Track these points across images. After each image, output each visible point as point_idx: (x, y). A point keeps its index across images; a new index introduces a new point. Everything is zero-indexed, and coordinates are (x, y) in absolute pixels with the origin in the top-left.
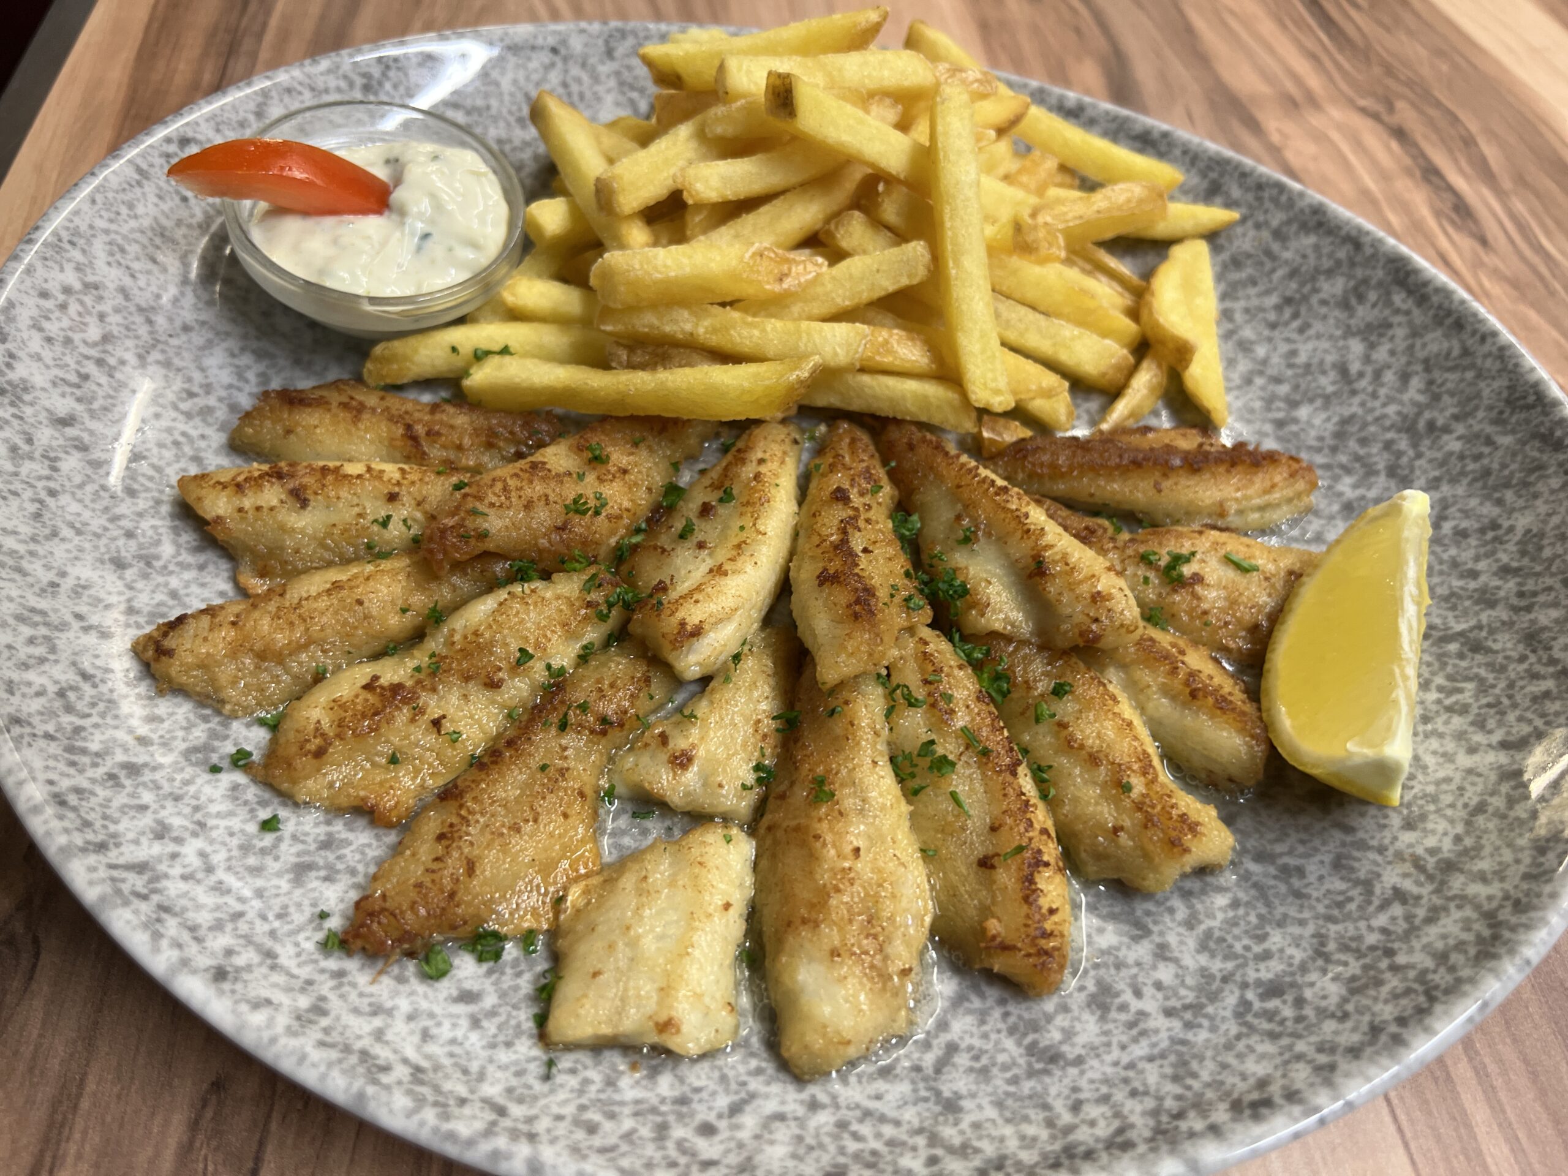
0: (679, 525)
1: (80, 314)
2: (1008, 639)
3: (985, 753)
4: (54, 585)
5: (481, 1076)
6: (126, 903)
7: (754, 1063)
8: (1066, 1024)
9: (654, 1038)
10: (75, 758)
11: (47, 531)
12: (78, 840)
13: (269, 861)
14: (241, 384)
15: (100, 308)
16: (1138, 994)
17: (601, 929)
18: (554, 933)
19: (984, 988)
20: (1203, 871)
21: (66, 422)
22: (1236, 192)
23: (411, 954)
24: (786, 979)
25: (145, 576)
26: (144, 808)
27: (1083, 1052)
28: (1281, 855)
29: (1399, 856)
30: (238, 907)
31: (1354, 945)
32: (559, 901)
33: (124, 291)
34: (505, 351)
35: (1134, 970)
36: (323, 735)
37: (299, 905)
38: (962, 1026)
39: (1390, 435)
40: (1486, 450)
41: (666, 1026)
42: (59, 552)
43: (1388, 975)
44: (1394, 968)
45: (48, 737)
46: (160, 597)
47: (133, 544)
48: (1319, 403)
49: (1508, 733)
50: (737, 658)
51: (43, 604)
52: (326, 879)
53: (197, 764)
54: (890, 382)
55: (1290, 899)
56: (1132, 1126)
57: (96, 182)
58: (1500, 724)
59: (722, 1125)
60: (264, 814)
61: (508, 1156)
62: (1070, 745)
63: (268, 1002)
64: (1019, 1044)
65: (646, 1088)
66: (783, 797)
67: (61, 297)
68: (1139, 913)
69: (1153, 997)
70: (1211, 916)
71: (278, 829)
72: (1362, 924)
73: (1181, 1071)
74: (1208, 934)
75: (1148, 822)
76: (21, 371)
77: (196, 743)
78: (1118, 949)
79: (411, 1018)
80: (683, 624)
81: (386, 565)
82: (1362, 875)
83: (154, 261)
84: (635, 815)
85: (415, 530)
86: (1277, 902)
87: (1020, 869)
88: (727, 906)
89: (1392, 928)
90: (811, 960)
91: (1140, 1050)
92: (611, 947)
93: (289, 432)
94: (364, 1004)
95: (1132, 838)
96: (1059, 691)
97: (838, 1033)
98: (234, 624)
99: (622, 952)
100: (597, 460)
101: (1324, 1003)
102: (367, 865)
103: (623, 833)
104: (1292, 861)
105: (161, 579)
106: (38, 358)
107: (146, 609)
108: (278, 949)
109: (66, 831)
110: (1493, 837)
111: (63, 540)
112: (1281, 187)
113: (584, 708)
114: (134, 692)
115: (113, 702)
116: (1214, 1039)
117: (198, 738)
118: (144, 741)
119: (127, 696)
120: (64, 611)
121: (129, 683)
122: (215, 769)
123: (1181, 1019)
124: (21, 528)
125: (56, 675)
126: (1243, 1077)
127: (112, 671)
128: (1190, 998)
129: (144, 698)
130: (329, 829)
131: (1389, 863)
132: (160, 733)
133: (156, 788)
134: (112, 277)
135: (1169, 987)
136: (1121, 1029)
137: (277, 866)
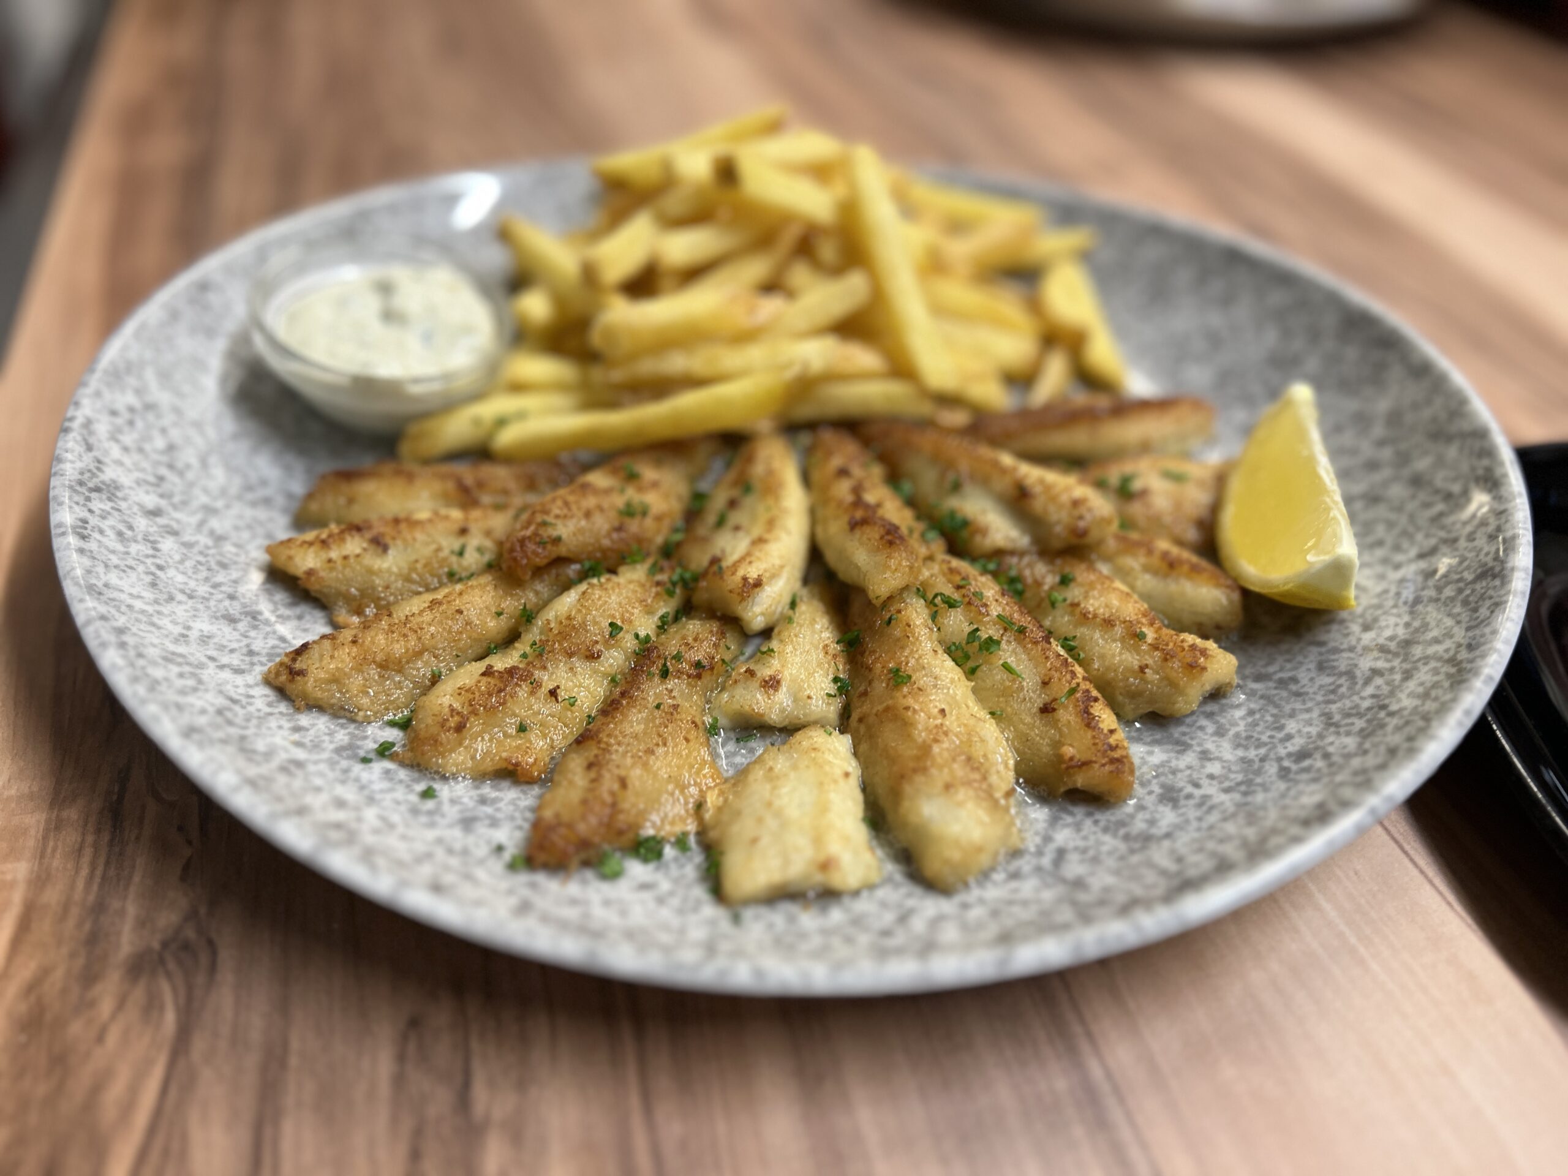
1: (146, 429)
2: (1012, 553)
3: (1022, 631)
4: (184, 636)
5: (683, 930)
6: (338, 847)
7: (903, 891)
8: (1147, 816)
9: (818, 878)
10: (252, 756)
11: (165, 596)
12: (279, 807)
13: (437, 818)
14: (292, 479)
15: (161, 423)
16: (1197, 785)
18: (701, 833)
19: (1071, 808)
20: (1216, 695)
21: (155, 513)
23: (586, 864)
25: (255, 627)
26: (319, 789)
27: (1169, 829)
28: (1275, 673)
29: (1367, 649)
30: (428, 849)
31: (1354, 711)
32: (699, 806)
33: (176, 409)
34: (521, 415)
35: (1188, 772)
36: (458, 713)
37: (477, 845)
38: (1063, 836)
41: (826, 865)
42: (181, 612)
43: (1388, 720)
44: (1391, 714)
45: (221, 740)
46: (272, 642)
47: (237, 605)
50: (793, 605)
51: (181, 649)
52: (492, 826)
53: (348, 758)
54: (860, 386)
55: (1293, 699)
56: (1229, 857)
58: (1412, 543)
59: (896, 928)
60: (421, 787)
62: (1085, 618)
64: (1115, 836)
65: (822, 919)
66: (865, 694)
67: (128, 416)
68: (1176, 735)
69: (1210, 785)
70: (1233, 724)
71: (435, 797)
72: (1356, 698)
73: (1251, 819)
74: (1237, 735)
76: (110, 473)
77: (341, 743)
79: (605, 904)
80: (745, 579)
81: (473, 582)
82: (1343, 668)
84: (738, 740)
86: (1283, 703)
89: (1379, 693)
91: (1214, 817)
94: (563, 900)
96: (1065, 581)
98: (354, 642)
99: (771, 823)
101: (1346, 751)
102: (521, 812)
103: (734, 754)
104: (1286, 675)
105: (268, 629)
106: (120, 463)
107: (264, 652)
108: (472, 872)
109: (267, 802)
110: (1434, 614)
111: (180, 602)
113: (678, 657)
114: (276, 711)
115: (263, 718)
116: (1270, 795)
117: (342, 740)
118: (298, 744)
119: (271, 714)
120: (198, 655)
121: (270, 705)
122: (365, 760)
123: (1239, 791)
124: (144, 594)
125: (210, 700)
126: (1303, 807)
127: (252, 697)
128: (1240, 777)
129: (287, 715)
130: (479, 792)
131: (1361, 655)
132: (309, 738)
133: (321, 774)
134: (165, 399)
135: (1219, 776)
136: (1193, 809)
137: (446, 821)
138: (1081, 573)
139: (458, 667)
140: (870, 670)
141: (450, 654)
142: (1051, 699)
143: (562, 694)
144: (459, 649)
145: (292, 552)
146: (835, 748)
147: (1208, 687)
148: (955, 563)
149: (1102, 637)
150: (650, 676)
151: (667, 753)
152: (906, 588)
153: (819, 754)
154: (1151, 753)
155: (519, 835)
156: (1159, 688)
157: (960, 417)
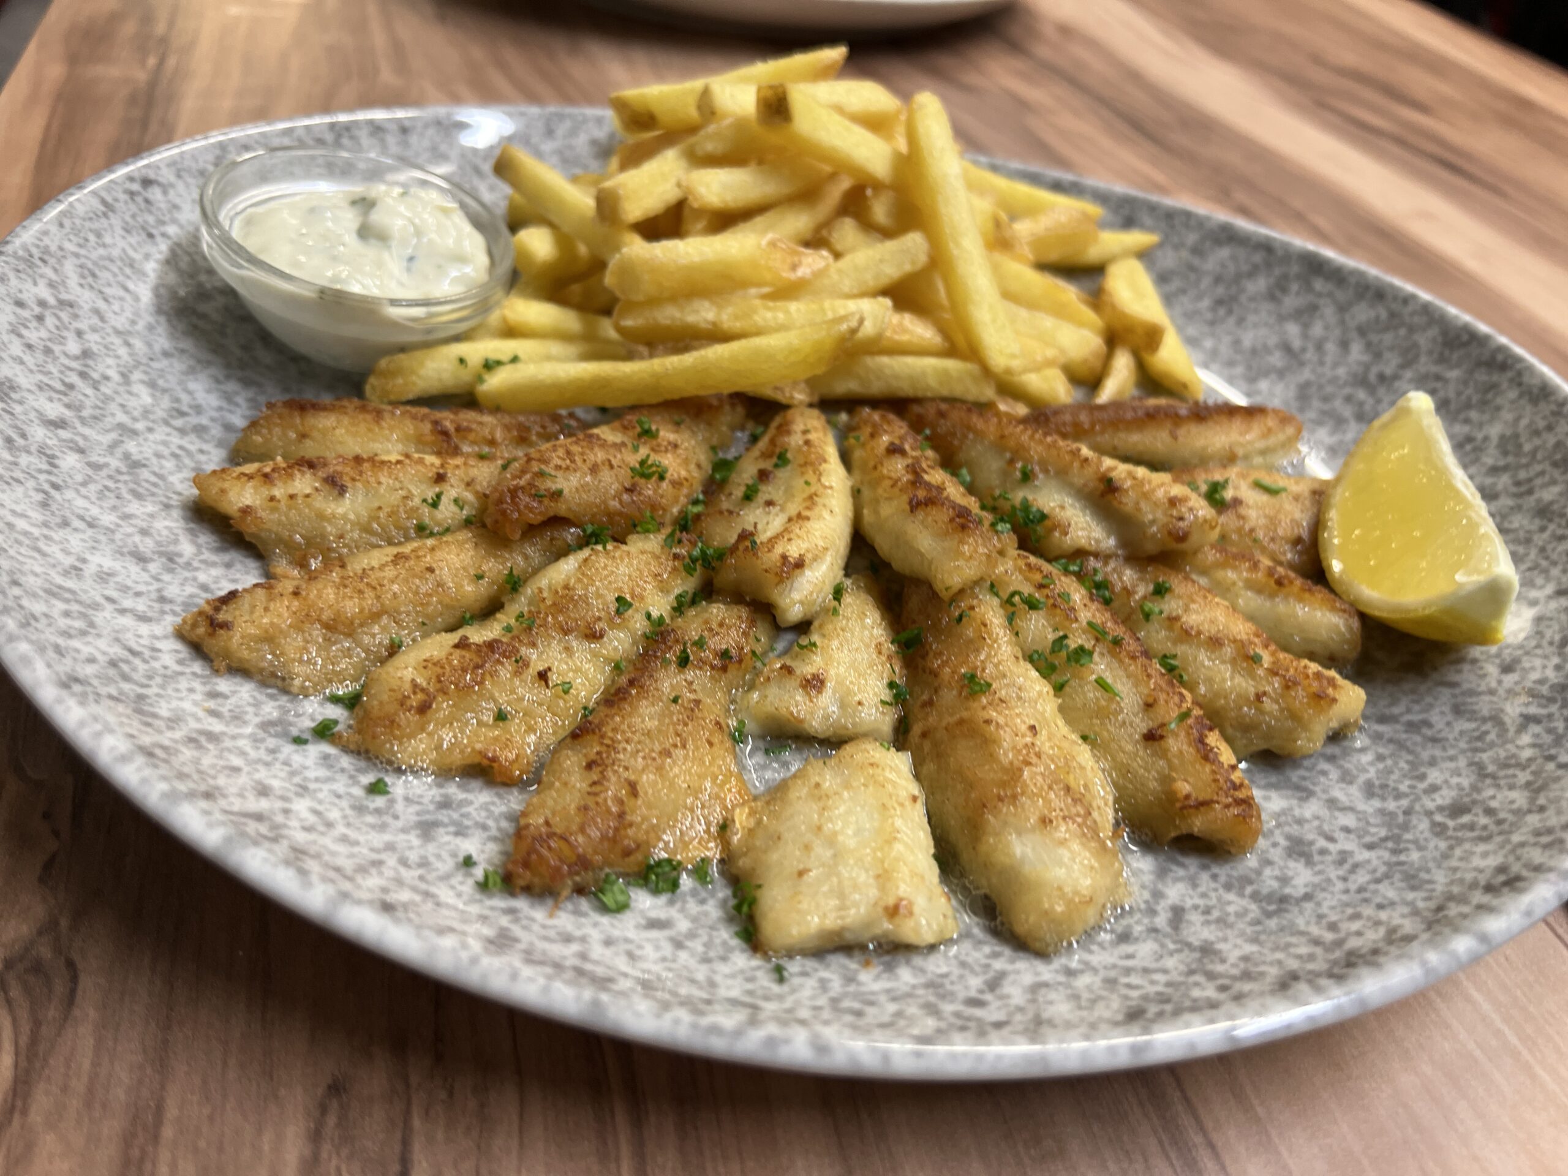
1: (58, 328)
2: (1096, 555)
3: (1117, 642)
4: (76, 569)
5: (712, 983)
6: (256, 843)
7: (987, 949)
8: (1277, 872)
10: (150, 720)
11: (58, 520)
12: (182, 787)
13: (389, 820)
14: (232, 408)
15: (78, 325)
16: (1331, 839)
19: (1181, 859)
20: (1336, 737)
21: (59, 424)
22: (1148, 221)
23: (580, 891)
25: (171, 571)
26: (236, 770)
27: (1308, 890)
28: (1402, 714)
29: (1511, 693)
30: (375, 856)
31: (1513, 761)
32: (724, 827)
33: (97, 312)
34: (515, 360)
35: (1316, 823)
36: (423, 690)
37: (438, 857)
38: (1175, 892)
39: (1348, 390)
40: (1439, 385)
42: (76, 542)
45: (111, 697)
46: (190, 589)
47: (149, 542)
48: (1273, 376)
49: (1559, 583)
50: (838, 593)
51: (70, 584)
52: (457, 834)
53: (277, 735)
54: (910, 360)
55: (1430, 745)
56: (1400, 926)
57: (61, 207)
58: (1548, 579)
59: (988, 997)
60: (368, 779)
61: (787, 1041)
62: (1187, 635)
63: (451, 930)
64: (1241, 895)
65: (889, 979)
66: (930, 703)
67: (37, 310)
68: (1295, 779)
69: (1347, 839)
70: (1363, 770)
71: (387, 792)
72: (1509, 746)
73: (1412, 882)
74: (1369, 784)
75: (1289, 685)
77: (269, 717)
78: (1291, 809)
79: (607, 943)
80: (784, 557)
82: (1485, 712)
83: (126, 289)
84: (767, 752)
87: (1188, 734)
89: (1539, 741)
91: (1361, 878)
92: (807, 848)
93: (303, 436)
94: (552, 933)
96: (1160, 591)
97: (1076, 893)
98: (296, 594)
100: (647, 434)
101: (1515, 806)
102: (496, 820)
103: (764, 767)
104: (1415, 718)
105: (187, 574)
106: (20, 361)
107: (179, 600)
108: (433, 889)
109: (164, 778)
111: (76, 530)
112: (1188, 215)
113: (700, 644)
114: (188, 670)
115: (170, 678)
116: (1428, 855)
117: (270, 713)
118: (215, 714)
119: (182, 674)
120: (93, 593)
121: (180, 662)
122: (298, 741)
123: (1386, 849)
124: (30, 513)
125: (103, 647)
126: (1480, 870)
127: (159, 651)
128: (1383, 833)
129: (202, 676)
130: (443, 791)
131: (1506, 699)
132: (228, 707)
133: (243, 753)
134: (85, 298)
135: (1357, 829)
136: (1332, 868)
137: (399, 824)
139: (423, 637)
140: (936, 675)
141: (415, 621)
143: (554, 678)
144: (427, 616)
145: (226, 485)
147: (1334, 724)
149: (1210, 659)
150: (666, 663)
151: (686, 757)
152: (978, 582)
153: (879, 771)
154: (1272, 798)
155: (492, 848)
156: (1277, 719)
157: (1022, 410)
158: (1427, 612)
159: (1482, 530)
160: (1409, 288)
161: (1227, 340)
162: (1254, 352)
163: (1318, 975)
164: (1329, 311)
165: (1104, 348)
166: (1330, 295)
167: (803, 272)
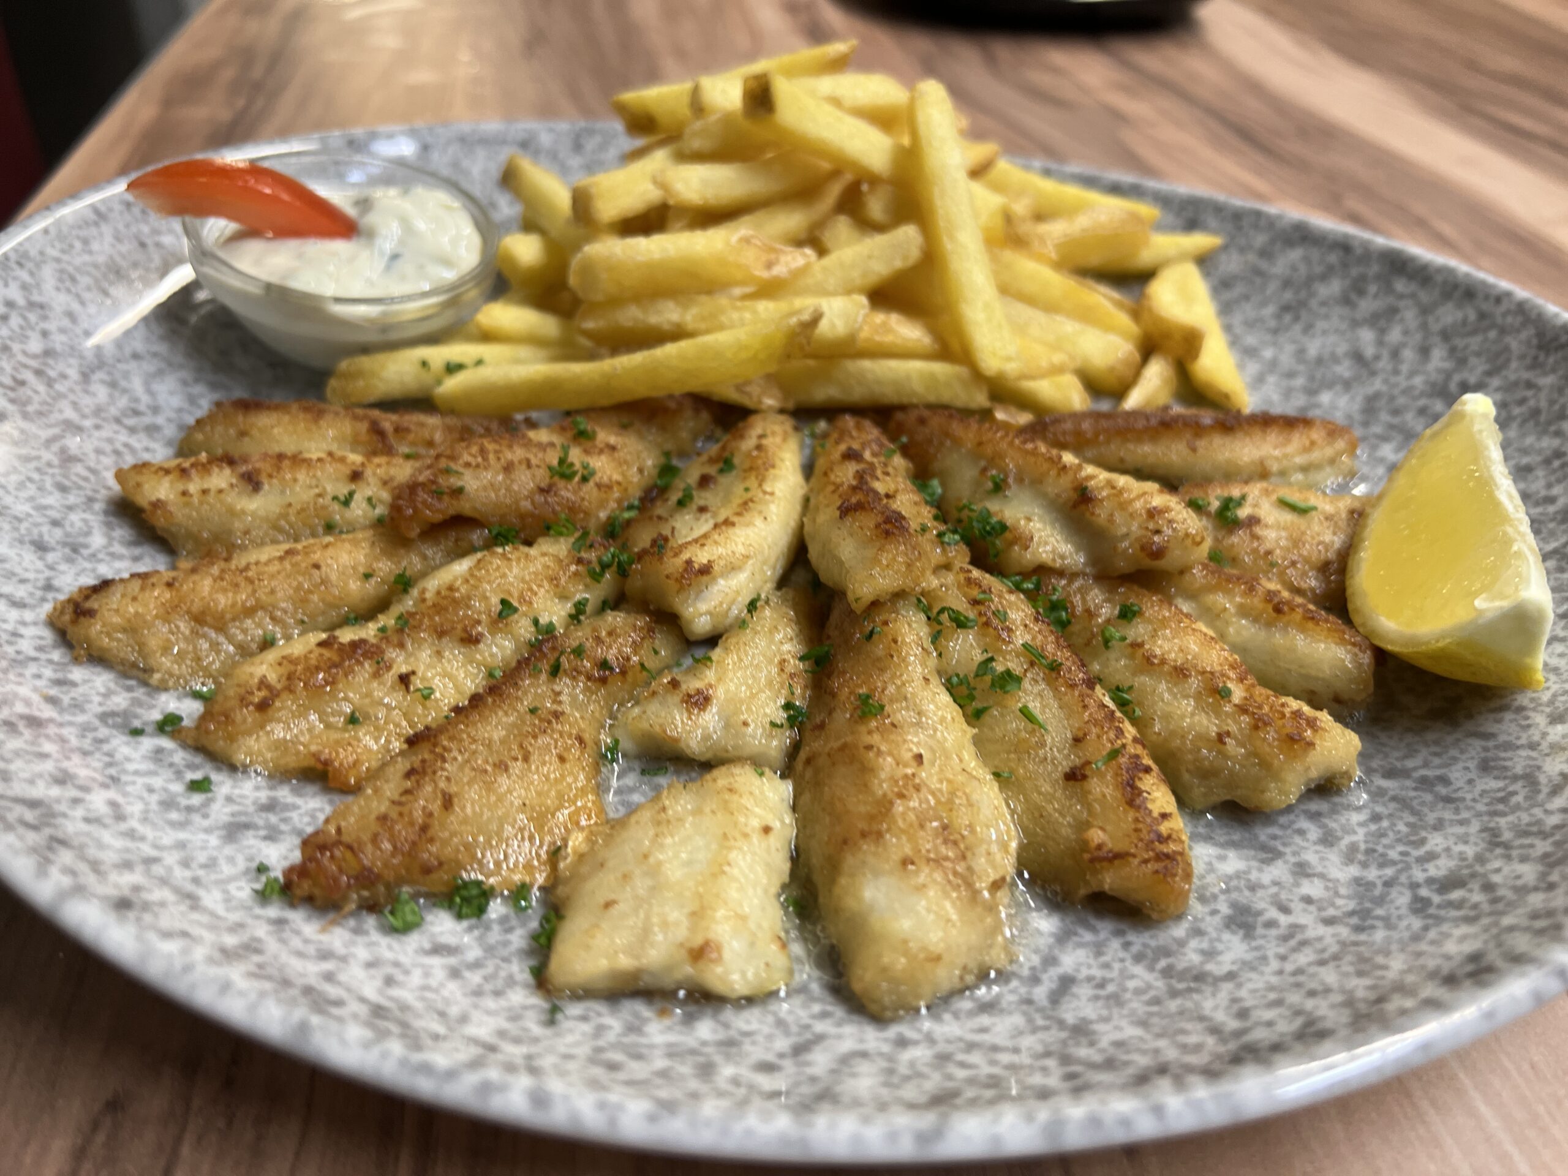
0: (674, 497)
1: (21, 327)
2: (1060, 573)
3: (1054, 668)
5: (464, 1019)
7: (817, 1008)
8: (1205, 945)
13: (196, 818)
15: (45, 325)
16: (1285, 910)
17: (611, 864)
19: (1093, 921)
22: (1212, 222)
24: (850, 903)
25: (70, 561)
26: (44, 756)
27: (1234, 968)
28: (1415, 769)
29: (1556, 747)
30: (153, 853)
31: (1535, 829)
33: (71, 316)
34: (479, 362)
35: (1274, 890)
36: (269, 687)
37: (231, 859)
38: (1072, 959)
39: (1422, 402)
47: (58, 533)
48: (1338, 388)
50: (752, 606)
52: (267, 838)
53: (114, 726)
54: (894, 364)
55: (1441, 805)
56: (1322, 1018)
59: (786, 1063)
60: (193, 776)
62: (1149, 663)
63: (185, 934)
64: (1151, 968)
65: (680, 1033)
66: (821, 726)
68: (1263, 838)
69: (1305, 910)
70: (1348, 830)
71: (209, 790)
72: (1538, 812)
73: (1363, 967)
74: (1353, 848)
77: (114, 708)
78: (1247, 873)
79: (371, 965)
80: (689, 562)
82: (1519, 770)
84: (643, 772)
85: (380, 510)
86: (1426, 810)
88: (767, 830)
90: (877, 874)
91: (1304, 958)
92: (626, 877)
93: (243, 434)
94: (310, 949)
95: (1242, 745)
96: (1127, 614)
97: (924, 949)
100: (582, 436)
101: (1519, 883)
103: (631, 790)
104: (1429, 773)
105: (87, 565)
108: (201, 893)
112: (1258, 214)
113: (579, 652)
114: (43, 656)
115: (19, 663)
116: (1395, 935)
117: (117, 704)
118: (52, 701)
119: (35, 659)
121: (39, 648)
122: (136, 733)
123: (1347, 925)
126: (1448, 957)
127: (21, 636)
128: (1351, 905)
129: (57, 664)
130: (273, 794)
131: (1547, 755)
132: (72, 695)
133: (62, 741)
134: (60, 301)
135: (1320, 900)
136: (1274, 943)
137: (206, 823)
138: (1152, 607)
140: (834, 695)
142: (1083, 761)
143: (417, 683)
146: (762, 793)
147: (1314, 774)
148: (976, 573)
149: (1169, 690)
153: (735, 798)
154: (1222, 858)
156: (1242, 766)
157: (1024, 418)
158: (1440, 644)
159: (1515, 548)
160: (1504, 285)
161: (1289, 348)
162: (1319, 361)
163: (1190, 1069)
164: (1410, 315)
165: (1137, 357)
166: (1413, 296)
167: (779, 270)
